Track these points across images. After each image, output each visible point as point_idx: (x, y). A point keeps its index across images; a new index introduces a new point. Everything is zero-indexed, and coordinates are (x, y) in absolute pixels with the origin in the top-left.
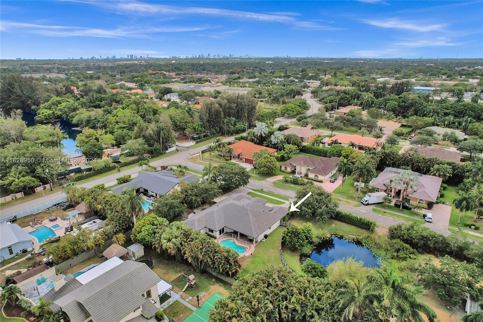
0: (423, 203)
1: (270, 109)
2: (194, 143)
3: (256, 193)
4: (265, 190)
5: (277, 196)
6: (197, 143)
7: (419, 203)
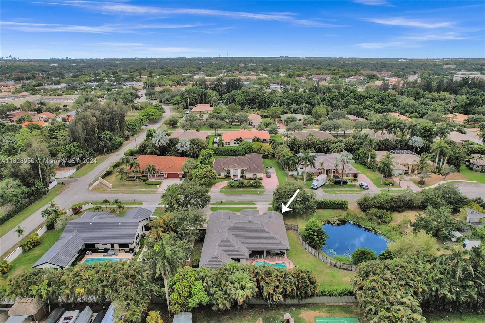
0: (349, 176)
1: (133, 116)
2: (75, 170)
3: (219, 206)
4: (223, 201)
5: (241, 203)
6: (78, 169)
7: (347, 176)
